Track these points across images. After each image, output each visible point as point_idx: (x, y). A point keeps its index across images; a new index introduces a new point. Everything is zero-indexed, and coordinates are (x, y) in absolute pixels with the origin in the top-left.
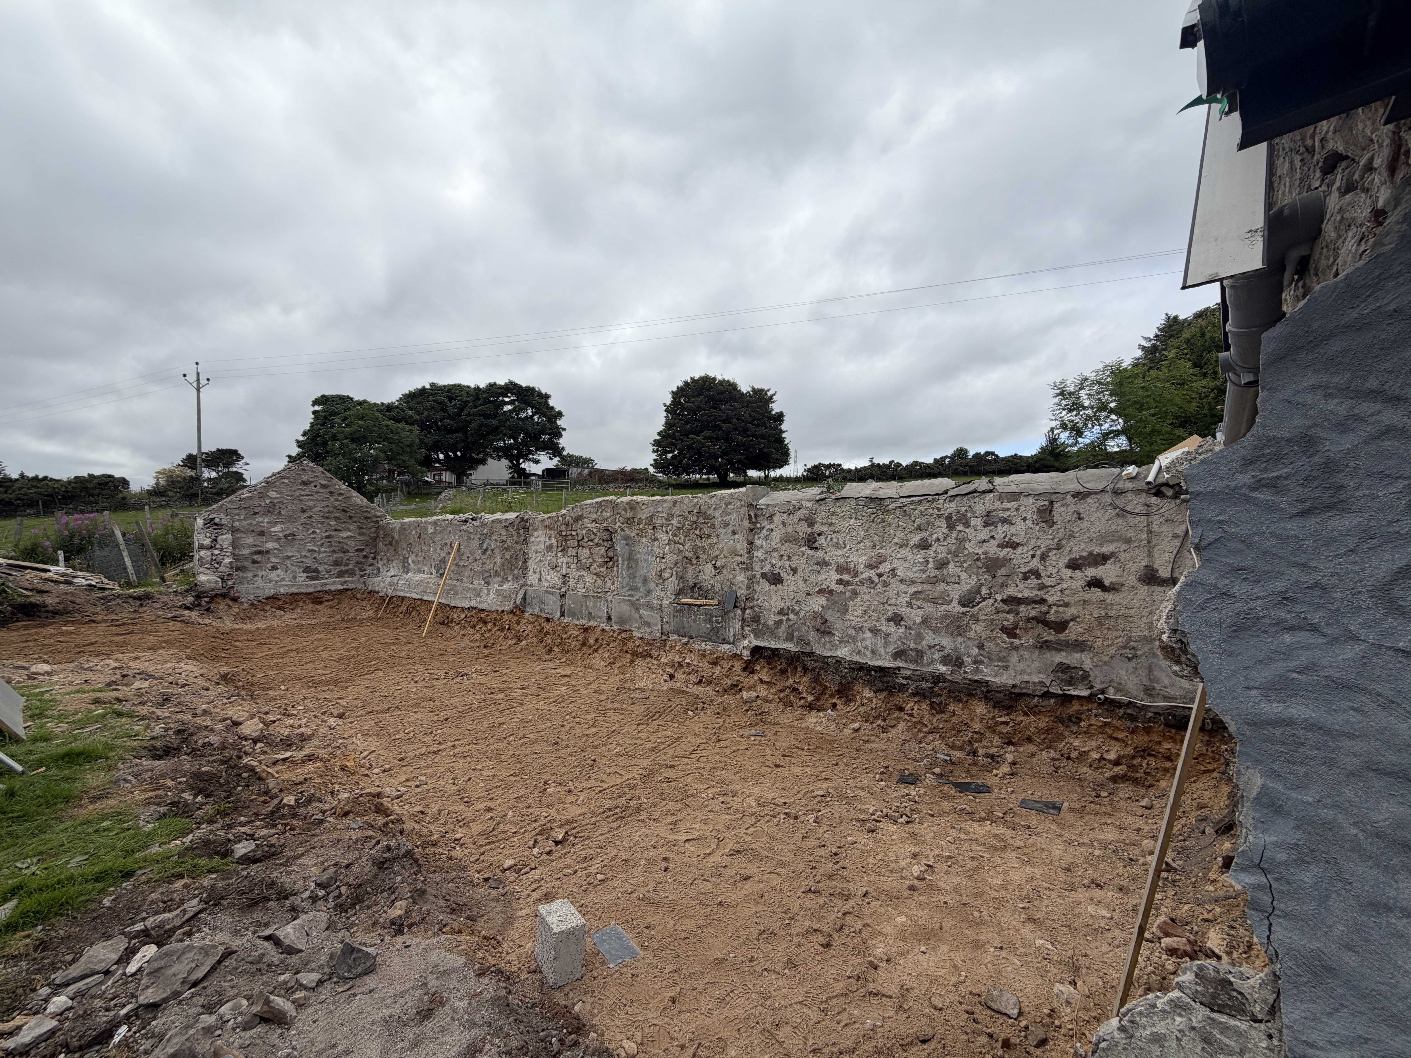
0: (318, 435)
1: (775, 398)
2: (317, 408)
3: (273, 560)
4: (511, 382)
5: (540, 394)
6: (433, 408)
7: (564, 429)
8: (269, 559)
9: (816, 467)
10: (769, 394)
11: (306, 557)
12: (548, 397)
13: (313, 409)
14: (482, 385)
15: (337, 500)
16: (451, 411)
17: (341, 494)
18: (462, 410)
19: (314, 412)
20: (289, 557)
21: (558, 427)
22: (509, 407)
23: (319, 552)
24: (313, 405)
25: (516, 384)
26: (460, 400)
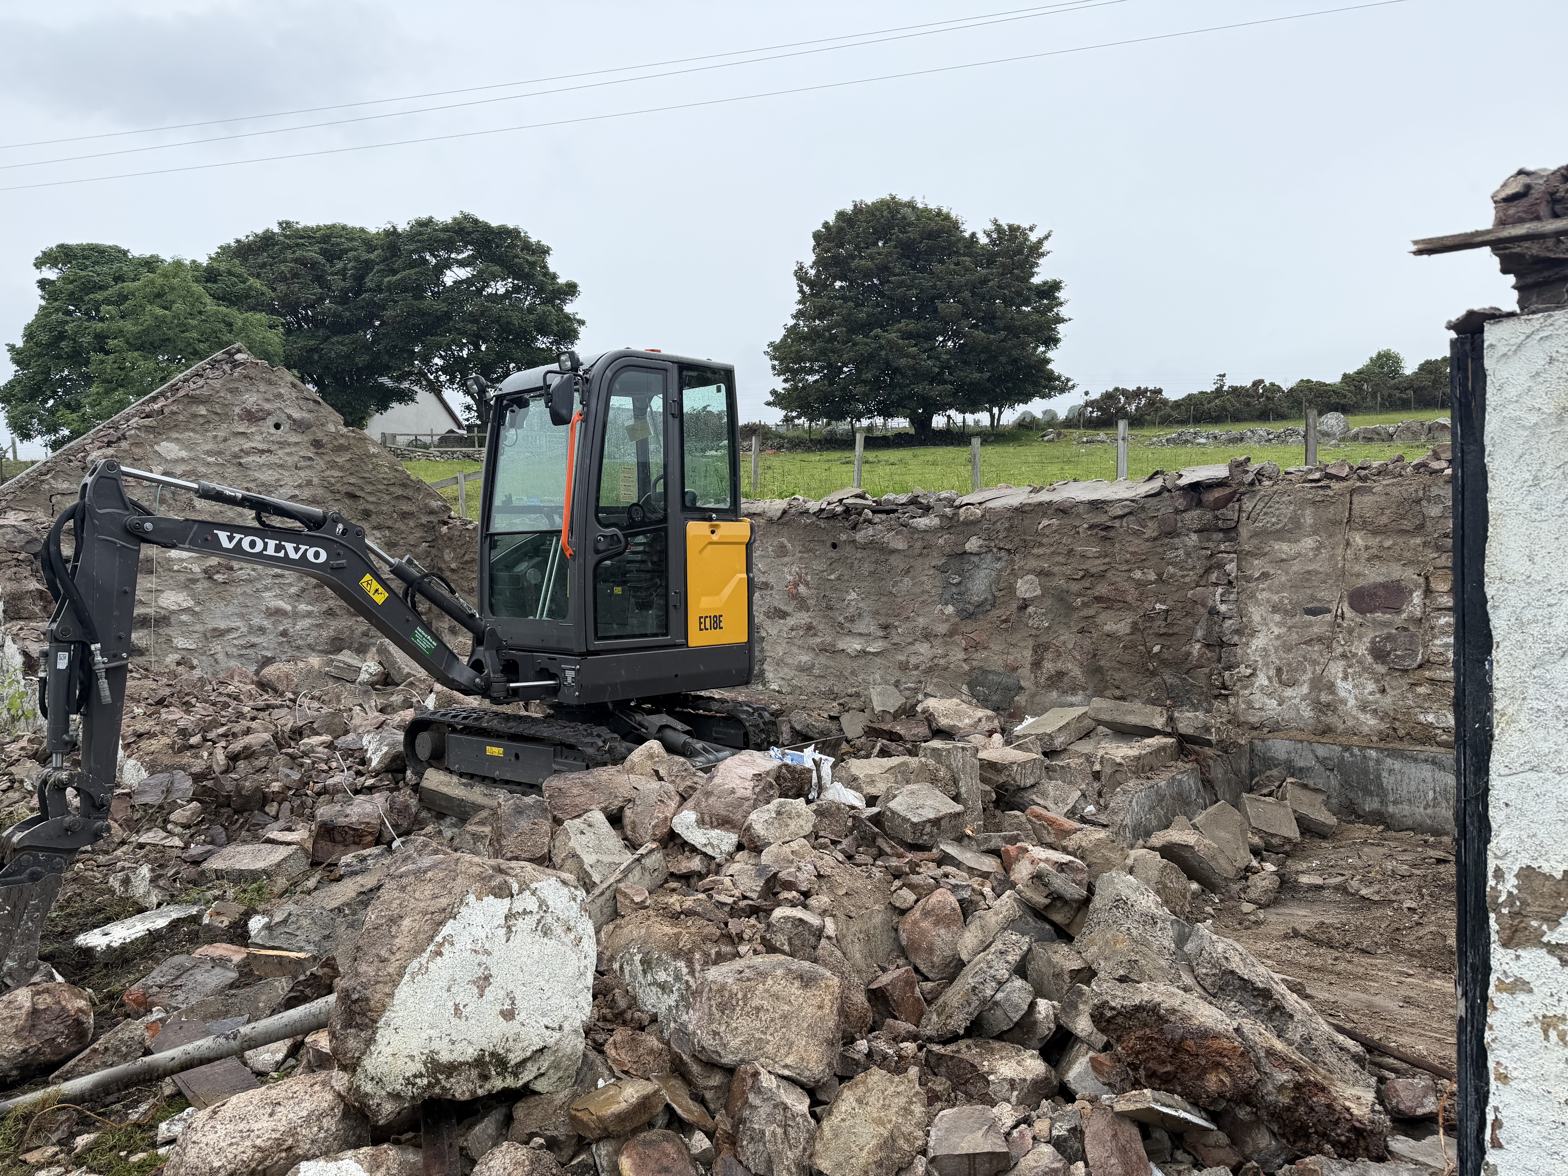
0: (62, 336)
1: (1046, 246)
2: (51, 274)
3: (181, 642)
4: (466, 217)
5: (527, 246)
6: (296, 275)
7: (582, 323)
8: (169, 640)
9: (1109, 397)
10: (1033, 237)
11: (262, 630)
12: (545, 251)
13: (39, 275)
14: (402, 226)
15: (333, 465)
16: (337, 283)
17: (340, 449)
18: (359, 279)
19: (43, 284)
20: (219, 633)
21: (567, 317)
22: (463, 273)
23: (296, 615)
24: (39, 264)
25: (476, 221)
26: (356, 259)
